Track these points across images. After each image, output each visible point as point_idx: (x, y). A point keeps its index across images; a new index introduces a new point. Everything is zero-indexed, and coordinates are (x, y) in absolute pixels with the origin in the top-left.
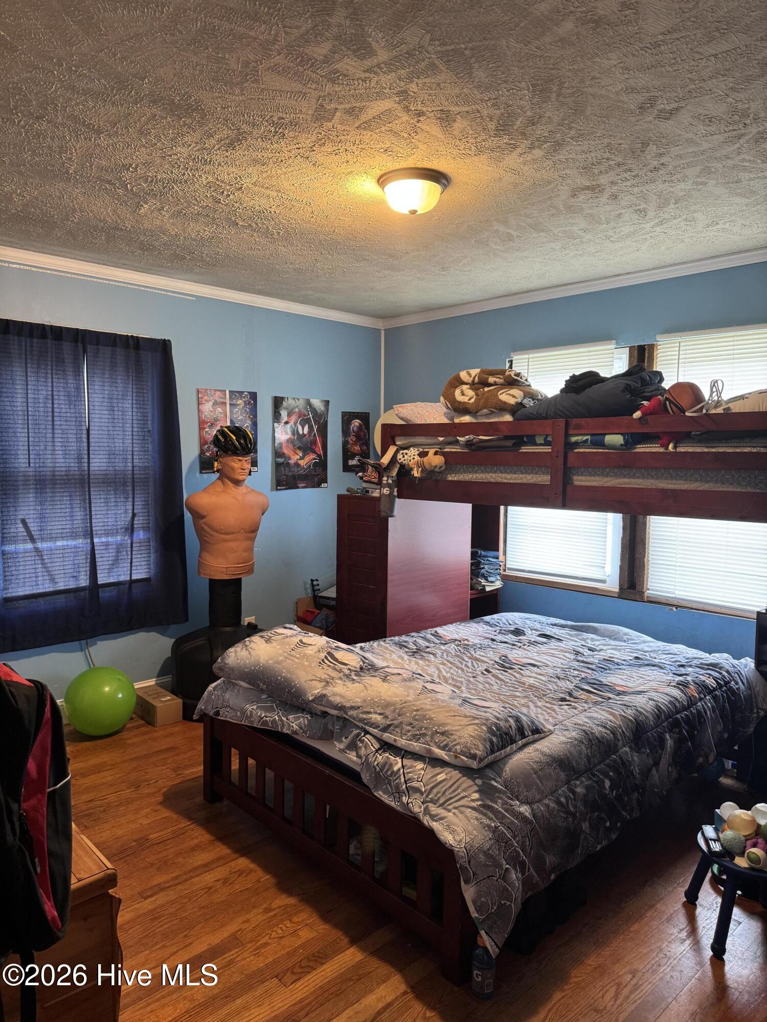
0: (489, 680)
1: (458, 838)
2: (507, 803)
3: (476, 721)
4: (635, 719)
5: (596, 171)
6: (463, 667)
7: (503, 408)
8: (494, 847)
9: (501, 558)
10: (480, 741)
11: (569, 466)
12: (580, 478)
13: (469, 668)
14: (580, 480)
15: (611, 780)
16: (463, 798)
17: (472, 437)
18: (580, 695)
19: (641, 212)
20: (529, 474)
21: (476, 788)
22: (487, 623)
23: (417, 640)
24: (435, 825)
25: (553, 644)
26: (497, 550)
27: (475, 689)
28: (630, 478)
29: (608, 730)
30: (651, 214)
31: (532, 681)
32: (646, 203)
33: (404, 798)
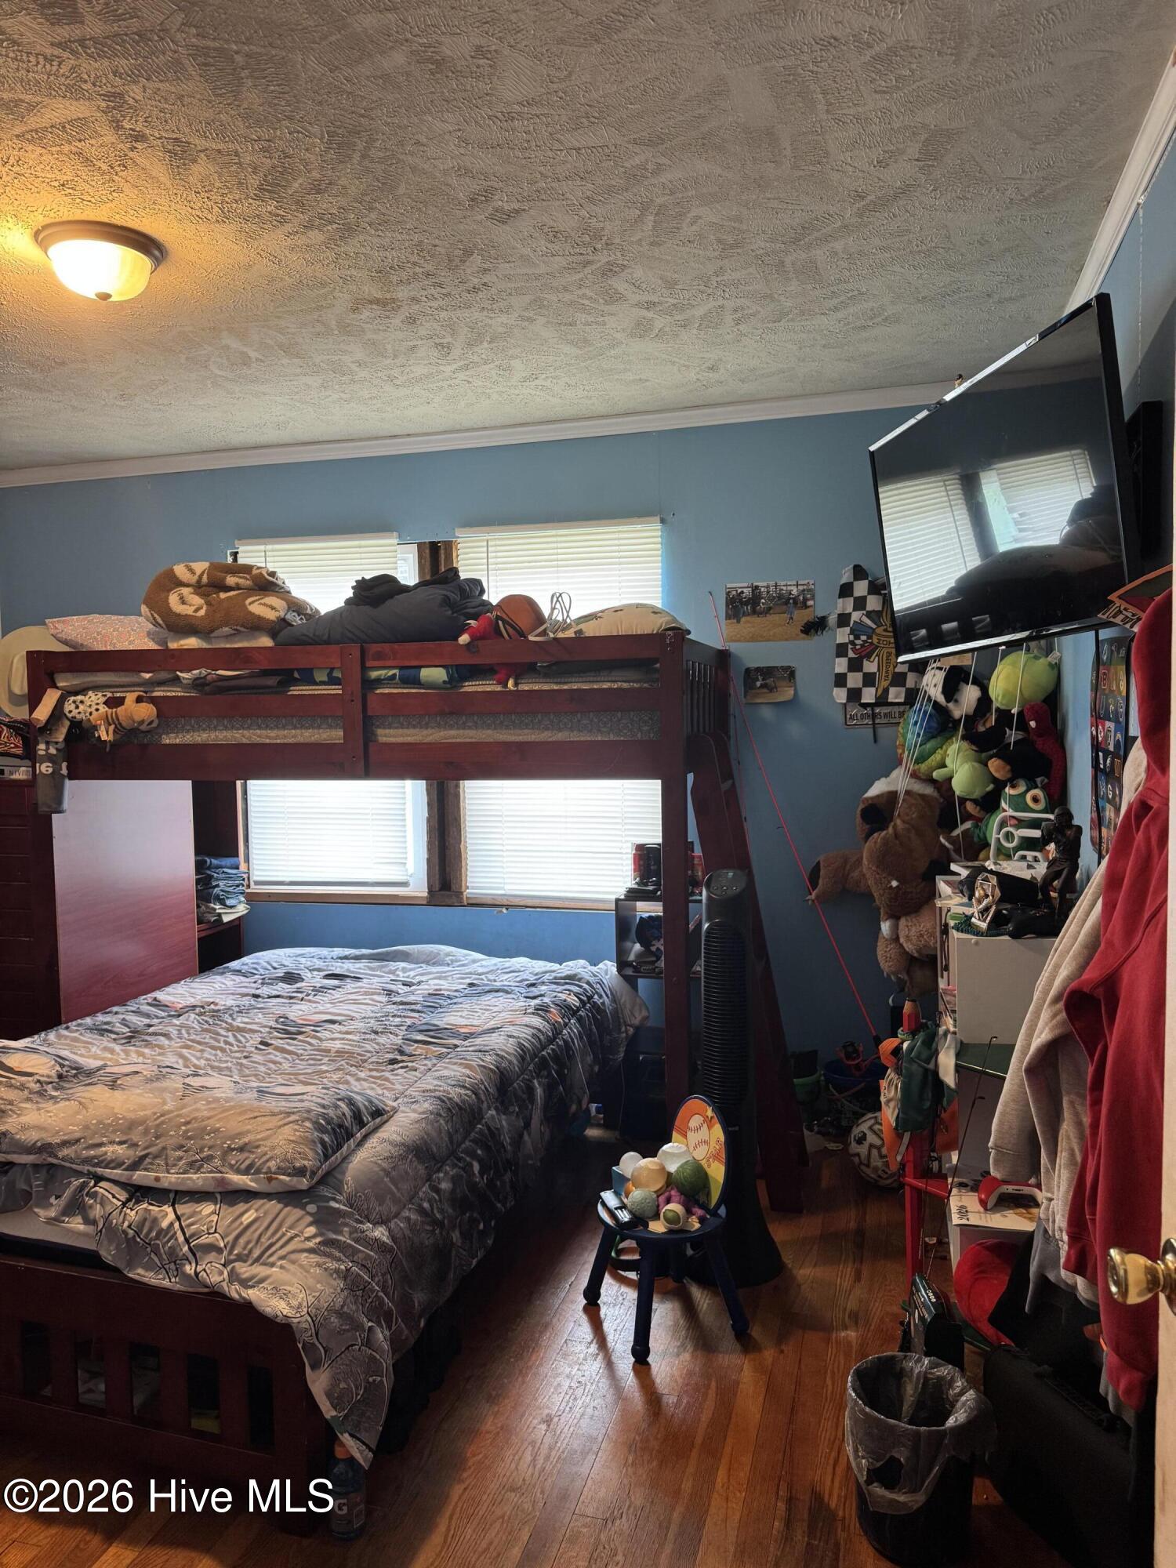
0: (272, 1056)
1: (295, 1303)
2: (356, 1230)
3: (293, 1118)
4: (497, 1068)
5: (394, 279)
6: (222, 1045)
7: (257, 625)
8: (348, 1300)
9: (243, 867)
10: (306, 1145)
11: (370, 713)
12: (387, 731)
13: (232, 1045)
14: (388, 735)
15: (480, 1161)
16: (292, 1238)
17: (204, 671)
18: (415, 1050)
19: (443, 347)
20: (307, 728)
21: (309, 1219)
22: (238, 972)
23: (128, 1018)
24: (253, 1295)
25: (350, 986)
26: (237, 856)
27: (256, 1075)
28: (458, 729)
29: (468, 1089)
30: (456, 352)
31: (338, 1045)
32: (452, 335)
33: (188, 1267)
